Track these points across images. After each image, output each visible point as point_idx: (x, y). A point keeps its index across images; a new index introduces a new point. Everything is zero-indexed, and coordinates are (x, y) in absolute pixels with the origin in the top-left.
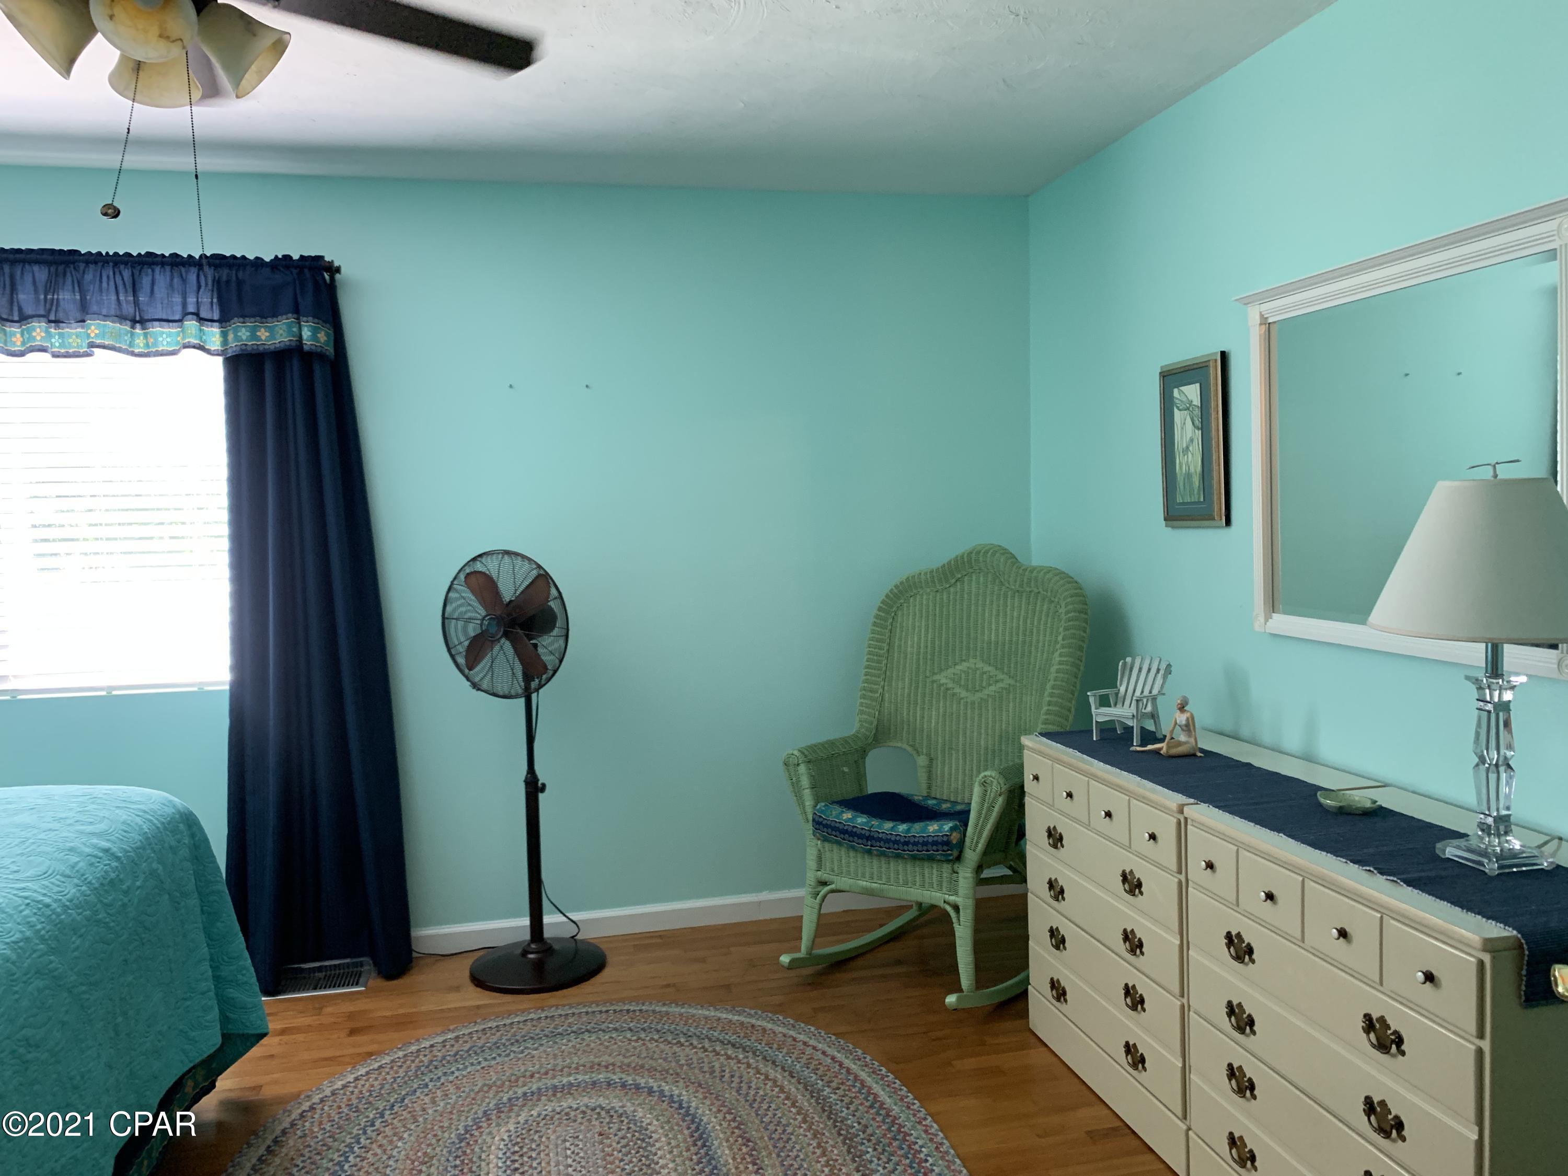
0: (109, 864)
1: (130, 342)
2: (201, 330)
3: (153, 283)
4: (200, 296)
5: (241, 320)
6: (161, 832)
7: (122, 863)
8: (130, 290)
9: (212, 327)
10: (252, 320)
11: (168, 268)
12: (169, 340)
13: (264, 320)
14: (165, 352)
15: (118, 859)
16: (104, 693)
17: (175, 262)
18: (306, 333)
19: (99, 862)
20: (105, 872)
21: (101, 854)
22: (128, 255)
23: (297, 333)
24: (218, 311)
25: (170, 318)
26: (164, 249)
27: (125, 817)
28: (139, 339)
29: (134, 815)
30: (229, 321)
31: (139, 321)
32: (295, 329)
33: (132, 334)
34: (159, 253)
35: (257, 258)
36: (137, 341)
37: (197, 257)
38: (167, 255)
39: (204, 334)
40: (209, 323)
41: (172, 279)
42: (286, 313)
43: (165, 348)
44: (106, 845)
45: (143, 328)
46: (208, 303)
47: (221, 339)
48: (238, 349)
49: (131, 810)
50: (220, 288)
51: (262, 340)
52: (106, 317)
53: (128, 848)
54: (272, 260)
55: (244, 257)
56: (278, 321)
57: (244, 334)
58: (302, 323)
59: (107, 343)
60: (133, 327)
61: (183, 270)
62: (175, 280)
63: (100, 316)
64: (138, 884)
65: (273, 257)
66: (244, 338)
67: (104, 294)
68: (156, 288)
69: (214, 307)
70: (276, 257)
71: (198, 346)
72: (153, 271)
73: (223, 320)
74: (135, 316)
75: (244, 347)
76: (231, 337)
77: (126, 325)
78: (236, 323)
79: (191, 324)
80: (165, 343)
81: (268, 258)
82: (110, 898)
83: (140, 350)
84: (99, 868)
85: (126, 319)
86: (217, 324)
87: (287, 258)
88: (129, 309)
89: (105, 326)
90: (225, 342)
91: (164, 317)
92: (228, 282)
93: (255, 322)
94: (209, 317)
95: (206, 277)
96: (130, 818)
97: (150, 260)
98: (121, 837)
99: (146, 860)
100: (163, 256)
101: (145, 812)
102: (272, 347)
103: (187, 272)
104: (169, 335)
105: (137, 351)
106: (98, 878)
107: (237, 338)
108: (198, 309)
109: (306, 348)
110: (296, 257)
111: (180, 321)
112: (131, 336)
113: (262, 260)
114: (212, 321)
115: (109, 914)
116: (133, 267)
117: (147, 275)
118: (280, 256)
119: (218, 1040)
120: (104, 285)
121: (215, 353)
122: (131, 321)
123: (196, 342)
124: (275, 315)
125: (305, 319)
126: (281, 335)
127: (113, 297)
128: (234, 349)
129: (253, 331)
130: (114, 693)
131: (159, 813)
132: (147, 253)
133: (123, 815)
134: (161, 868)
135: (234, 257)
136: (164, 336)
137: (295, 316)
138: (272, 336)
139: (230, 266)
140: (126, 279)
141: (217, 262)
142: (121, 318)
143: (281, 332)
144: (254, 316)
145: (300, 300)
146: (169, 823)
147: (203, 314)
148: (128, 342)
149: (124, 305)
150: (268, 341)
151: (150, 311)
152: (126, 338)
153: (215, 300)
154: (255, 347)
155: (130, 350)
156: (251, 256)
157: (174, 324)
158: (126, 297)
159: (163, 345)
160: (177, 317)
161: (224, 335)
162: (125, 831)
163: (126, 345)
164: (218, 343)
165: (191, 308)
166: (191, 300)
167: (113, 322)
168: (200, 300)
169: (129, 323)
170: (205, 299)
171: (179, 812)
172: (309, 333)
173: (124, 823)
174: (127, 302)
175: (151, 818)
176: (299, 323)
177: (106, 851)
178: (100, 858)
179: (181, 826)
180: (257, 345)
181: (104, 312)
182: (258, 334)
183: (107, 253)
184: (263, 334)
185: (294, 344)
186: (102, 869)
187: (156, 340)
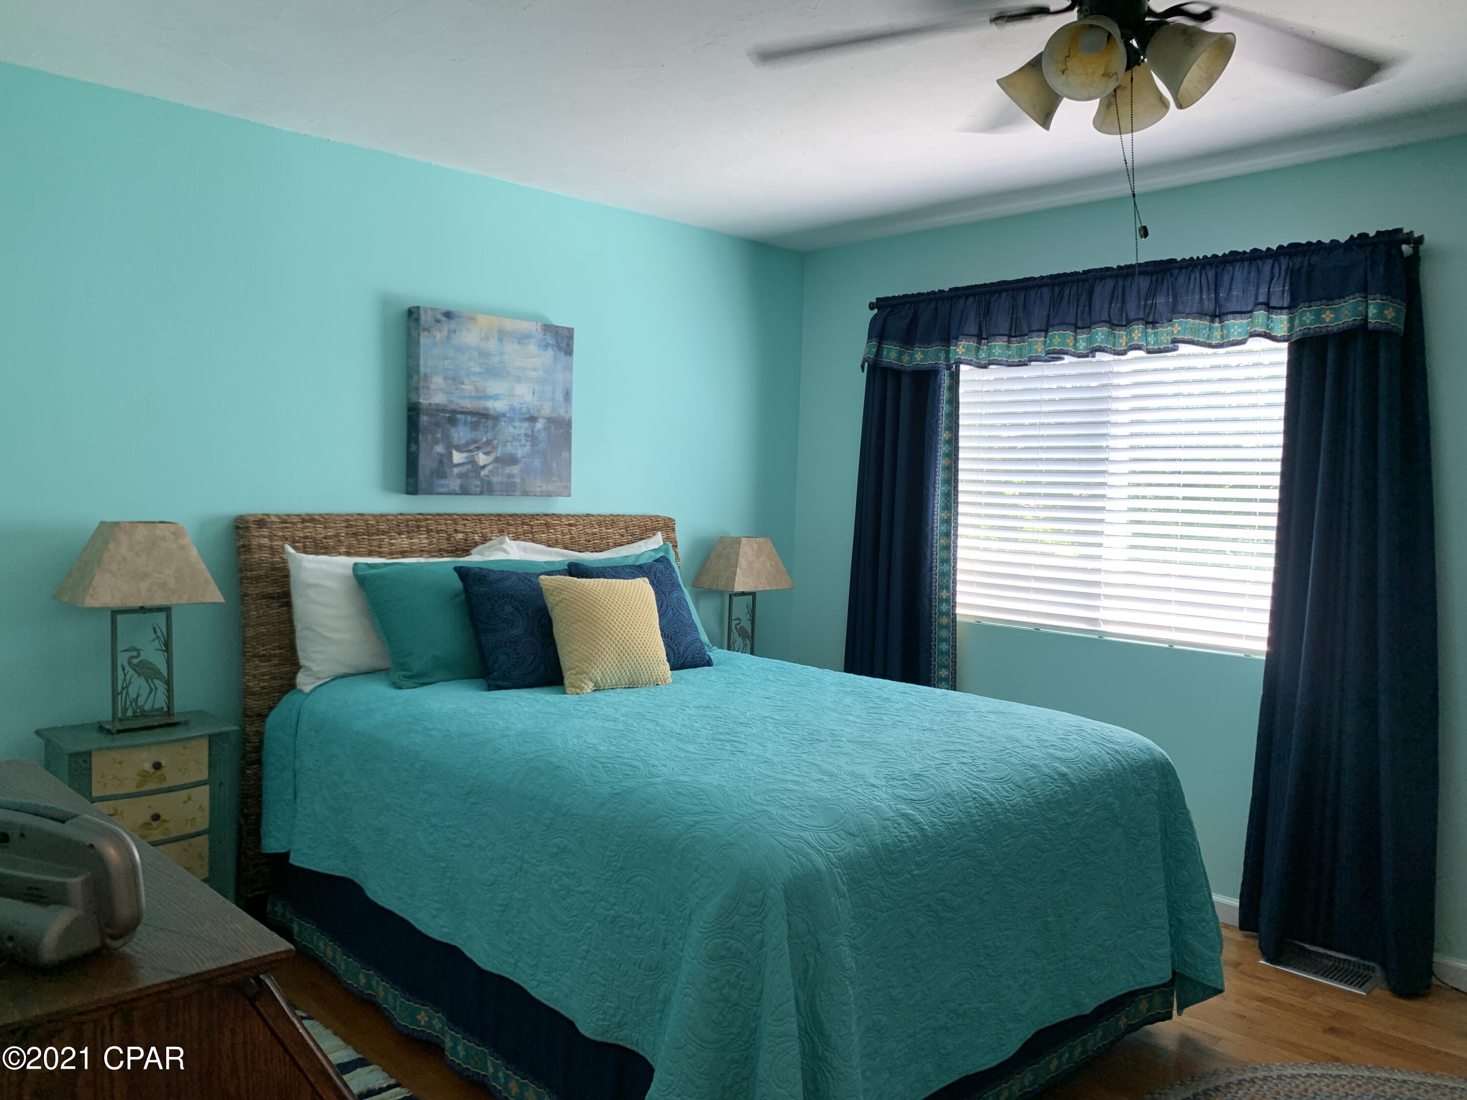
0: (1061, 787)
1: (1209, 335)
2: (1268, 318)
3: (1232, 279)
4: (1272, 286)
5: (1307, 304)
6: (1127, 773)
7: (1075, 789)
8: (1212, 287)
9: (1281, 314)
10: (1318, 303)
11: (1246, 263)
12: (1240, 330)
13: (1330, 303)
14: (1235, 342)
15: (1071, 784)
16: (1166, 646)
17: (1255, 256)
18: (1372, 311)
19: (1052, 783)
20: (1055, 792)
21: (1056, 777)
22: (1215, 256)
23: (1364, 312)
24: (1289, 298)
25: (1244, 310)
26: (1246, 247)
27: (1095, 752)
28: (1217, 331)
29: (1103, 752)
30: (1297, 307)
31: (1217, 315)
32: (1360, 308)
33: (1211, 328)
34: (1241, 250)
35: (1332, 241)
36: (1216, 334)
37: (1275, 249)
38: (1248, 251)
39: (1272, 322)
40: (1279, 311)
41: (1249, 273)
42: (1353, 293)
43: (1235, 338)
44: (1064, 769)
45: (1221, 322)
46: (1280, 294)
47: (1288, 325)
48: (1301, 333)
49: (1105, 748)
50: (1294, 275)
51: (1326, 323)
52: (1188, 315)
53: (1085, 778)
54: (1346, 241)
55: (1319, 242)
56: (1345, 302)
57: (1308, 318)
58: (1370, 301)
59: (1186, 338)
60: (1212, 321)
61: (1260, 263)
62: (1252, 274)
63: (1184, 315)
64: (1087, 810)
65: (1347, 238)
66: (1308, 322)
67: (1190, 295)
68: (1234, 283)
69: (1285, 295)
70: (1352, 237)
71: (1263, 334)
72: (1234, 268)
73: (1291, 307)
74: (1215, 312)
75: (1306, 331)
76: (1297, 322)
77: (1206, 320)
78: (1303, 308)
79: (1260, 314)
80: (1236, 333)
81: (1343, 239)
82: (1053, 815)
83: (1217, 342)
84: (1050, 788)
85: (1206, 315)
86: (1287, 311)
87: (1363, 236)
88: (1209, 306)
89: (1186, 323)
90: (1291, 328)
91: (1238, 309)
92: (1300, 269)
93: (1321, 305)
94: (1279, 304)
95: (1280, 267)
96: (1099, 754)
97: (1233, 258)
98: (1083, 768)
99: (1103, 793)
100: (1244, 252)
101: (1117, 752)
102: (1335, 329)
103: (1263, 264)
104: (1240, 326)
105: (1214, 342)
106: (1046, 795)
107: (1302, 323)
108: (1269, 298)
109: (1370, 326)
110: (1372, 234)
111: (1251, 311)
112: (1209, 330)
113: (1338, 241)
114: (1282, 308)
115: (1048, 827)
116: (1217, 267)
117: (1228, 273)
118: (1356, 236)
119: (1171, 977)
120: (1191, 286)
121: (1281, 339)
122: (1210, 316)
123: (1261, 330)
124: (1341, 296)
125: (1372, 297)
126: (1346, 315)
127: (1197, 297)
128: (1298, 333)
129: (1318, 315)
130: (1176, 647)
131: (1132, 756)
132: (1231, 252)
133: (1094, 750)
134: (1117, 803)
135: (1309, 244)
136: (1236, 327)
137: (1363, 295)
138: (1337, 318)
139: (1304, 253)
140: (1209, 279)
141: (1293, 250)
142: (1201, 314)
143: (1346, 312)
144: (1320, 300)
145: (1369, 278)
146: (1140, 767)
147: (1273, 303)
148: (1206, 336)
149: (1206, 302)
150: (1332, 323)
151: (1226, 305)
152: (1204, 332)
153: (1287, 288)
154: (1318, 330)
155: (1207, 342)
156: (1326, 241)
157: (1246, 315)
158: (1209, 294)
159: (1234, 336)
160: (1249, 309)
161: (1291, 321)
162: (1088, 763)
163: (1204, 338)
164: (1285, 329)
165: (1261, 299)
166: (1263, 290)
167: (1193, 319)
168: (1271, 290)
169: (1208, 318)
170: (1277, 289)
171: (1155, 760)
172: (1375, 311)
173: (1092, 756)
174: (1209, 299)
175: (1120, 758)
176: (1367, 302)
177: (1063, 775)
178: (1055, 780)
179: (1154, 774)
180: (1321, 327)
181: (1188, 310)
182: (1323, 316)
183: (1198, 257)
184: (1328, 316)
185: (1357, 323)
186: (1053, 789)
187: (1229, 331)
